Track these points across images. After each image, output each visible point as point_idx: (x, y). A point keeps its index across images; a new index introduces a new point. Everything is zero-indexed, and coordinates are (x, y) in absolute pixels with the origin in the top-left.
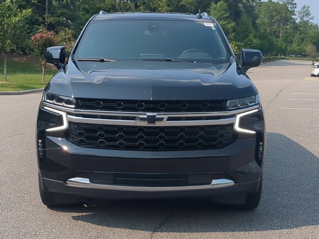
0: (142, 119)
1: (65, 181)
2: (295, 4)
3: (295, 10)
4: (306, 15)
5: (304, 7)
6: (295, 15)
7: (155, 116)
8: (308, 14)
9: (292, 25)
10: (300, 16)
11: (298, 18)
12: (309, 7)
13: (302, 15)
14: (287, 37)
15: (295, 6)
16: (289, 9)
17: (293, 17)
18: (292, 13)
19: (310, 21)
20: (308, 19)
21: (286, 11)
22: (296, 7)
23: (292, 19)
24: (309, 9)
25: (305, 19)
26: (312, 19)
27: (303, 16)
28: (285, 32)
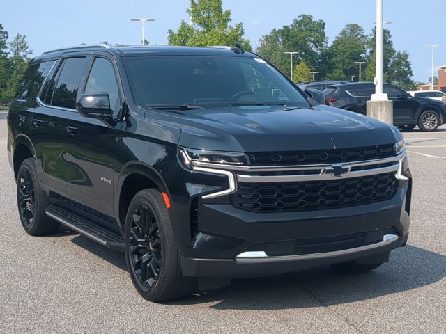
0: (328, 172)
1: (234, 258)
2: (6, 33)
3: (7, 41)
4: (22, 48)
5: (18, 37)
6: (6, 47)
7: (341, 167)
8: (24, 47)
9: (3, 62)
10: (14, 50)
11: (11, 52)
12: (24, 37)
13: (16, 48)
15: (6, 35)
17: (5, 50)
18: (2, 44)
19: (29, 56)
20: (25, 54)
22: (7, 37)
23: (2, 52)
24: (25, 39)
25: (21, 54)
26: (31, 53)
27: (18, 50)
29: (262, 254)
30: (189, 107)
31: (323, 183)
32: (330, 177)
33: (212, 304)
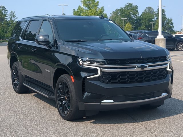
1: (100, 102)
3: (7, 14)
5: (12, 12)
6: (7, 16)
7: (144, 65)
8: (14, 16)
9: (5, 22)
10: (10, 17)
12: (14, 12)
13: (11, 16)
14: (4, 29)
15: (7, 11)
16: (4, 13)
18: (5, 15)
20: (15, 19)
21: (1, 14)
22: (7, 12)
23: (5, 18)
24: (15, 13)
25: (13, 19)
26: (17, 19)
27: (11, 17)
28: (2, 27)
29: (112, 101)
30: (82, 41)
31: (137, 72)
32: (140, 70)
33: (91, 121)
